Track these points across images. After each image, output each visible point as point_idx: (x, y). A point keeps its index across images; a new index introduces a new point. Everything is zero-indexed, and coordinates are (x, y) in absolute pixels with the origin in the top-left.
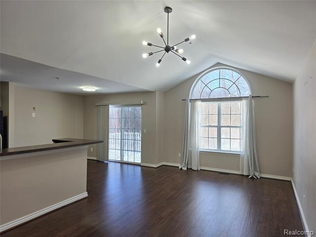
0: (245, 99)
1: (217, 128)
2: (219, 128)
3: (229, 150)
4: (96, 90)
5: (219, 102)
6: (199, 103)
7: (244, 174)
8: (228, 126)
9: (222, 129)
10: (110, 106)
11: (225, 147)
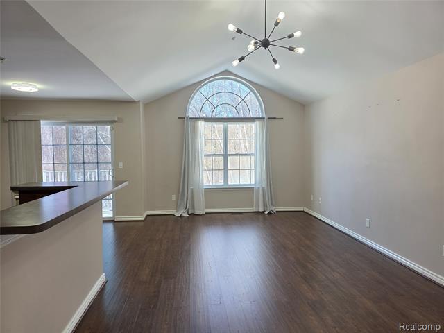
0: (259, 121)
1: (223, 158)
2: (226, 156)
3: (238, 183)
4: (40, 90)
5: (225, 123)
6: (201, 124)
7: (260, 211)
8: (236, 155)
9: (229, 158)
10: (42, 122)
11: (234, 181)
